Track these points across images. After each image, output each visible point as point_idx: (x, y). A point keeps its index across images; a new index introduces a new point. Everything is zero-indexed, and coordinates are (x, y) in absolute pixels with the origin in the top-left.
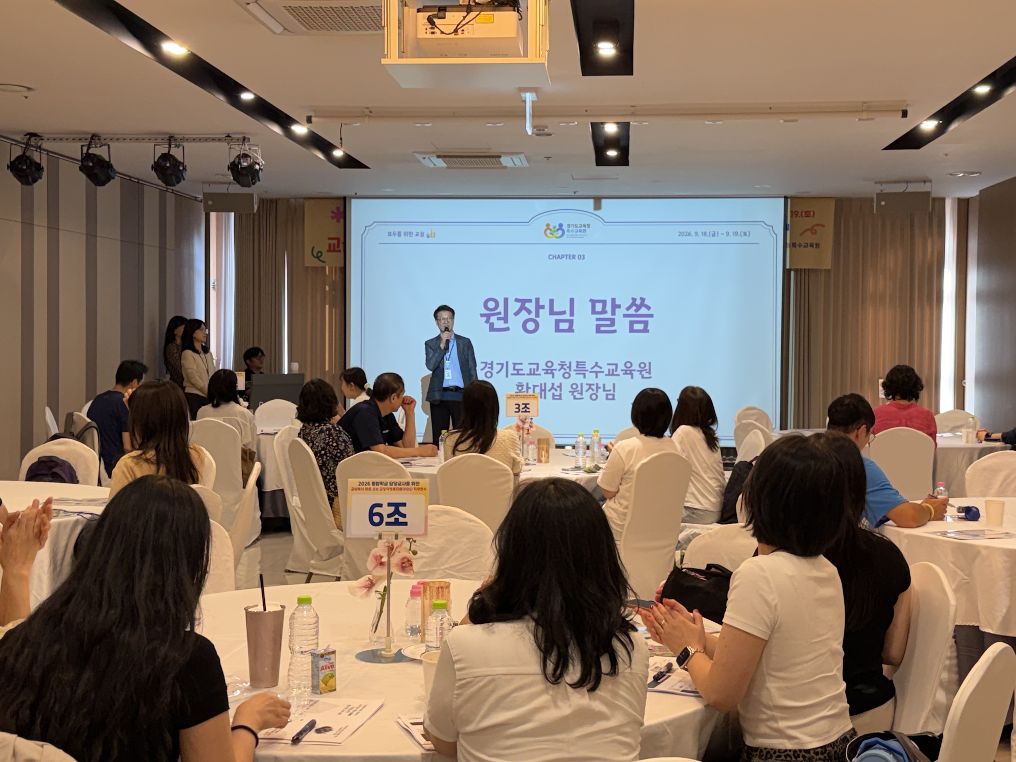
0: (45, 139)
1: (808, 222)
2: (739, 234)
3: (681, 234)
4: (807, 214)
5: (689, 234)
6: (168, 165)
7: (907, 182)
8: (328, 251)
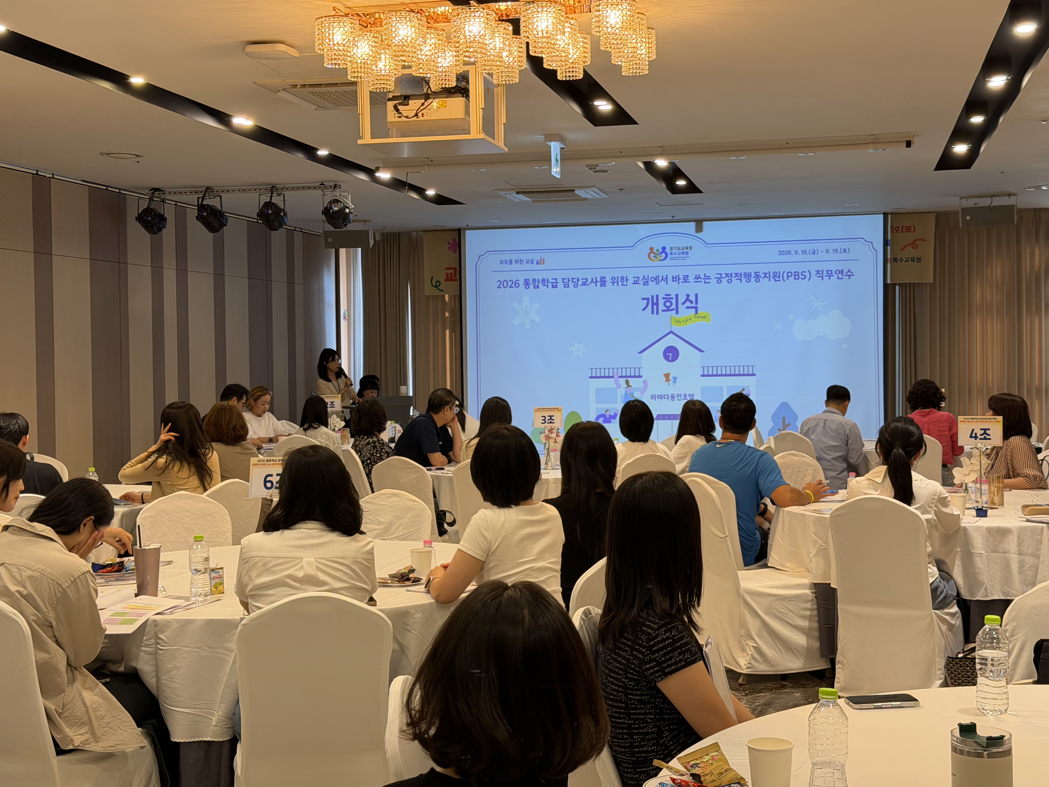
0: (167, 193)
1: (908, 237)
2: (839, 251)
3: (781, 253)
4: (908, 229)
5: (789, 253)
6: (270, 212)
7: (992, 196)
8: (446, 280)
